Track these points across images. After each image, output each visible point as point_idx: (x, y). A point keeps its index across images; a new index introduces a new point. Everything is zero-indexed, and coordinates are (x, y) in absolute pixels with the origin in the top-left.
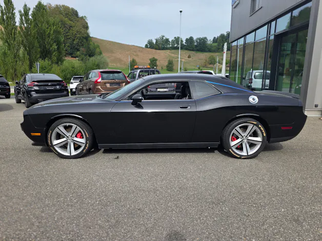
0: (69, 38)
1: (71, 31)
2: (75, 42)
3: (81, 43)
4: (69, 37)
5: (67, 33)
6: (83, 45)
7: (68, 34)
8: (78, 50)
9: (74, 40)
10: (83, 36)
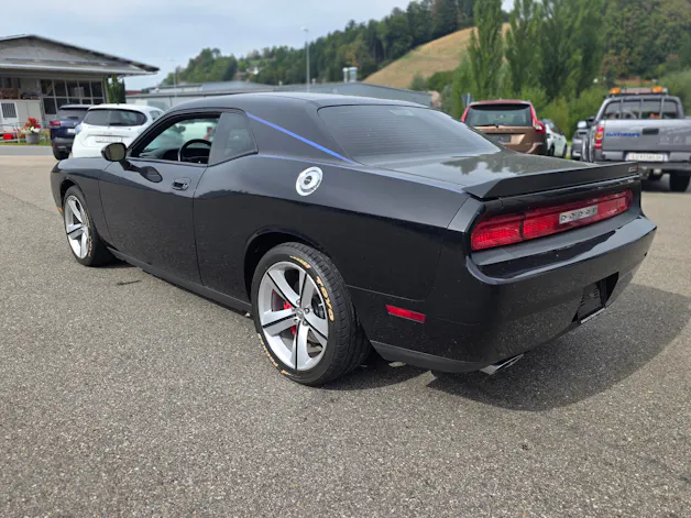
0: (646, 34)
1: (654, 16)
2: (658, 42)
3: (674, 41)
4: (647, 30)
5: (642, 21)
6: (677, 47)
7: (646, 23)
8: (661, 60)
9: (656, 37)
10: (683, 23)
